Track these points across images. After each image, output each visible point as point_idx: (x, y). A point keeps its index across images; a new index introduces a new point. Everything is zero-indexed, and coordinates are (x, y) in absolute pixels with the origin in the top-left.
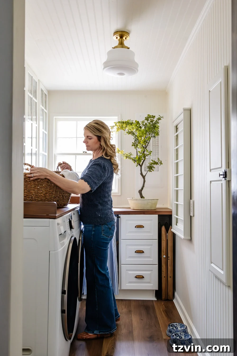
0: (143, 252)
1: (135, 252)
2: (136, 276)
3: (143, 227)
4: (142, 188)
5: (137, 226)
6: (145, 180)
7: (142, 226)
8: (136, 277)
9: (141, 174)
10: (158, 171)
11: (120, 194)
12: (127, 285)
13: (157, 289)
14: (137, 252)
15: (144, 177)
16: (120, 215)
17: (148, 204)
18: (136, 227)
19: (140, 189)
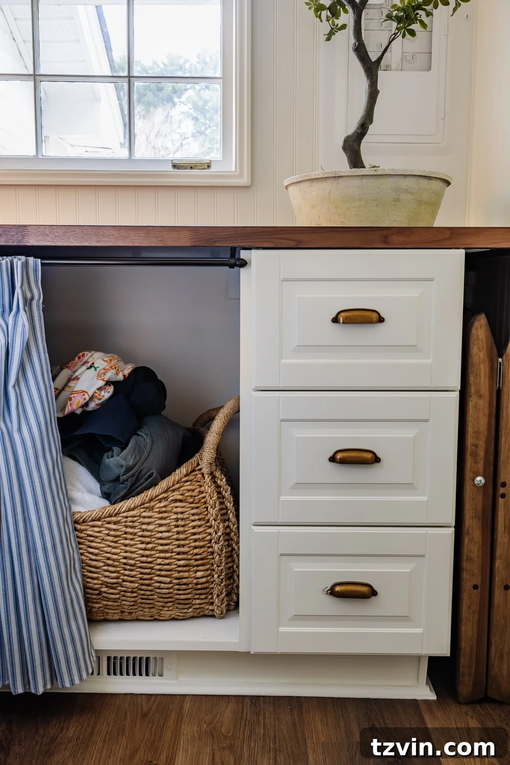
0: (377, 460)
1: (332, 459)
2: (332, 588)
3: (381, 320)
4: (363, 128)
5: (343, 314)
6: (378, 88)
7: (375, 315)
8: (332, 592)
9: (361, 50)
10: (429, 69)
11: (245, 180)
12: (282, 629)
13: (443, 649)
14: (343, 462)
15: (371, 68)
16: (244, 254)
17: (397, 200)
18: (335, 320)
19: (352, 128)
